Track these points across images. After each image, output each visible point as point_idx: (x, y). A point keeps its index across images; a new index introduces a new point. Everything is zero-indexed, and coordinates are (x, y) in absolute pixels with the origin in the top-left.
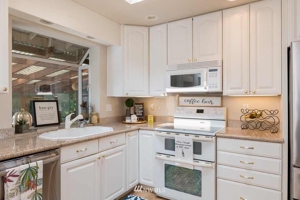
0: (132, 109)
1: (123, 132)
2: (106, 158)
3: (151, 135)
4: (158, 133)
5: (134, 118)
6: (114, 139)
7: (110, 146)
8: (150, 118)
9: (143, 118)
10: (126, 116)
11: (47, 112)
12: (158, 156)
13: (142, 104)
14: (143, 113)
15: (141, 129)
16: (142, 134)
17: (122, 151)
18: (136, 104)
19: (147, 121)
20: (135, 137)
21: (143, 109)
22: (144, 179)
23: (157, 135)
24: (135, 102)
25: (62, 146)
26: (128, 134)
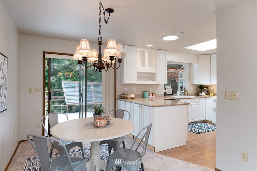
0: (202, 90)
1: (199, 98)
2: (193, 106)
3: (211, 100)
4: (214, 99)
5: (203, 94)
6: (195, 100)
7: (194, 102)
8: (211, 94)
9: (208, 94)
10: (200, 93)
11: (169, 90)
12: (214, 108)
13: (208, 88)
14: (208, 92)
15: (206, 98)
16: (207, 100)
17: (198, 105)
18: (205, 88)
19: (210, 95)
20: (204, 100)
21: (208, 90)
22: (208, 118)
23: (213, 100)
24: (204, 87)
25: (181, 99)
26: (201, 99)
